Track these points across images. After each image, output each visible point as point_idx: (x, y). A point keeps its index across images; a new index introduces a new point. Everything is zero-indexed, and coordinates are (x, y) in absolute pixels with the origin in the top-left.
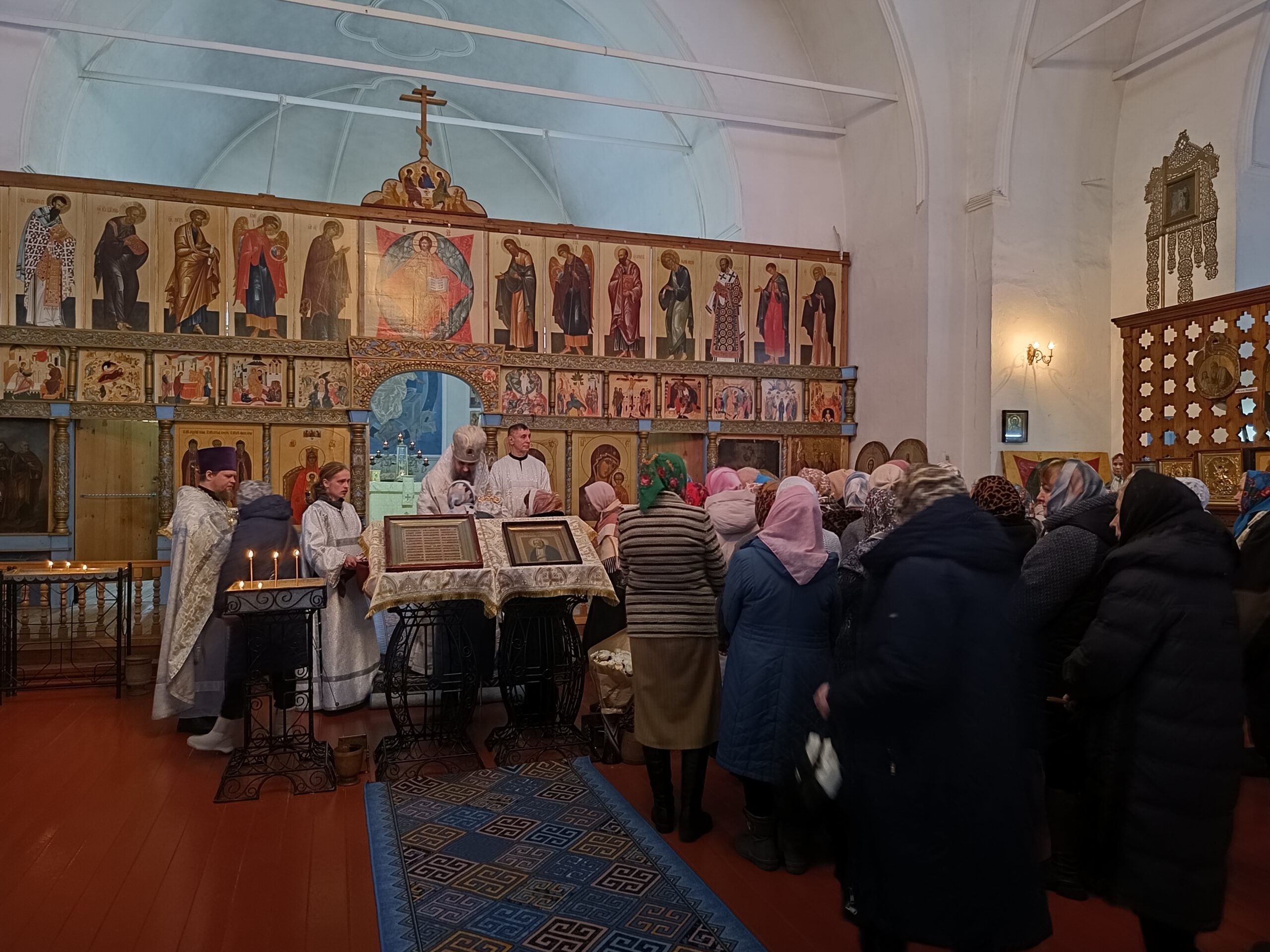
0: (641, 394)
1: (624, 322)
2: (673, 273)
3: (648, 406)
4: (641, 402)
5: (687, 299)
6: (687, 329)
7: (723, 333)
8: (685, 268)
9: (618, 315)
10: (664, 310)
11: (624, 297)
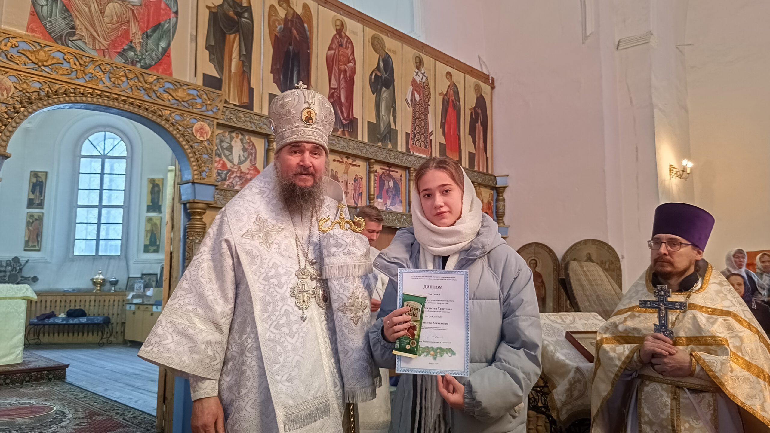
0: (355, 180)
1: (339, 98)
2: (381, 59)
3: (361, 194)
4: (355, 189)
5: (391, 87)
6: (392, 118)
7: (417, 128)
8: (389, 56)
9: (334, 89)
10: (374, 94)
11: (340, 71)
